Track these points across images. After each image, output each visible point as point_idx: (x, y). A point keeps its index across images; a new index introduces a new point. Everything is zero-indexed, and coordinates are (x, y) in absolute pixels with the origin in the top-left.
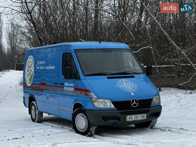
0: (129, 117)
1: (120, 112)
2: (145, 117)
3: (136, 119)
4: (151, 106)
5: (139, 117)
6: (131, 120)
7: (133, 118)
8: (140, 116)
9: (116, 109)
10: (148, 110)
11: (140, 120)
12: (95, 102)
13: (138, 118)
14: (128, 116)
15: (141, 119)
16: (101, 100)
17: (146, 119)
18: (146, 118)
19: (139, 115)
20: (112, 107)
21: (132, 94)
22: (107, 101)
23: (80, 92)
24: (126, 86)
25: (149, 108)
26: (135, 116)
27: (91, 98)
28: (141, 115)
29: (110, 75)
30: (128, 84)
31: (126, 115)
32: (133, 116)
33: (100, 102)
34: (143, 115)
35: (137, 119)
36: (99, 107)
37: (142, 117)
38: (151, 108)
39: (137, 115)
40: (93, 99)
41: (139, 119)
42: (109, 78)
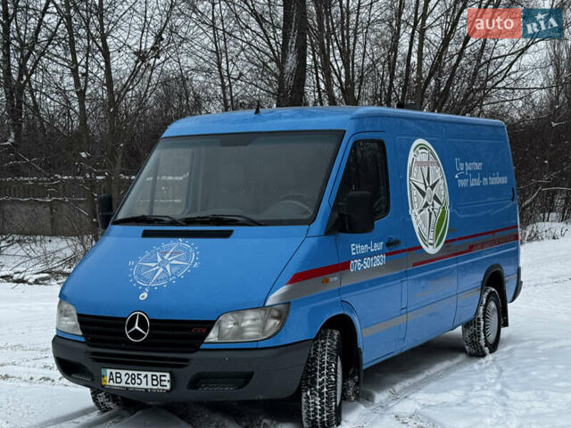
0: (111, 373)
2: (163, 383)
3: (131, 385)
4: (203, 346)
5: (144, 380)
6: (115, 384)
7: (124, 379)
8: (146, 376)
11: (146, 390)
13: (138, 381)
14: (109, 371)
15: (150, 386)
17: (167, 391)
18: (168, 387)
19: (144, 373)
26: (130, 372)
28: (149, 374)
32: (123, 372)
34: (158, 374)
35: (136, 386)
37: (155, 383)
39: (136, 373)
41: (144, 386)
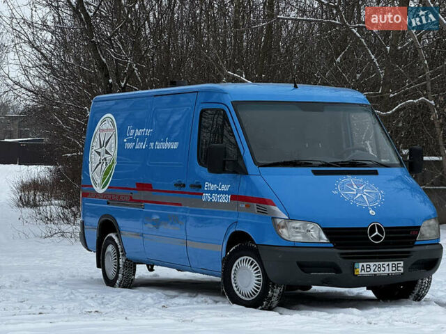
0: (363, 266)
1: (342, 254)
3: (378, 272)
5: (387, 268)
6: (366, 273)
7: (373, 268)
8: (388, 265)
9: (332, 245)
10: (409, 252)
11: (388, 274)
12: (283, 227)
13: (383, 269)
16: (297, 224)
17: (402, 274)
18: (402, 271)
19: (387, 263)
20: (322, 241)
21: (371, 212)
22: (310, 226)
23: (246, 206)
24: (357, 194)
25: (412, 247)
26: (377, 264)
27: (273, 218)
29: (320, 166)
30: (361, 188)
31: (354, 261)
32: (372, 264)
33: (294, 228)
34: (396, 263)
36: (292, 239)
38: (415, 248)
39: (381, 263)
40: (278, 221)
42: (316, 173)
